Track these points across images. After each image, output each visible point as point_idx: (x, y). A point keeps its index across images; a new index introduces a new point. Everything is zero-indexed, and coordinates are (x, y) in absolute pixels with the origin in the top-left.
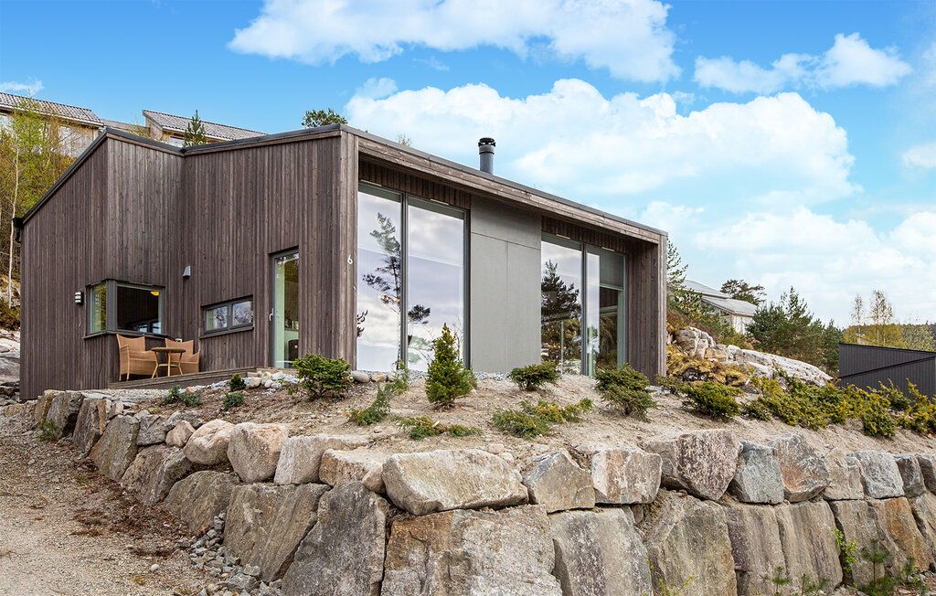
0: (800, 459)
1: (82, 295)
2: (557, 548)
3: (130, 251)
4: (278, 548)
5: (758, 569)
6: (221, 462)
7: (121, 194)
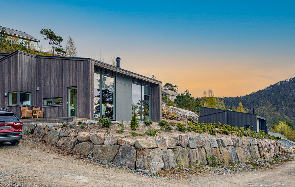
0: (199, 140)
1: (7, 94)
2: (162, 156)
3: (23, 83)
4: (110, 157)
5: (192, 160)
6: (88, 140)
7: (21, 68)
